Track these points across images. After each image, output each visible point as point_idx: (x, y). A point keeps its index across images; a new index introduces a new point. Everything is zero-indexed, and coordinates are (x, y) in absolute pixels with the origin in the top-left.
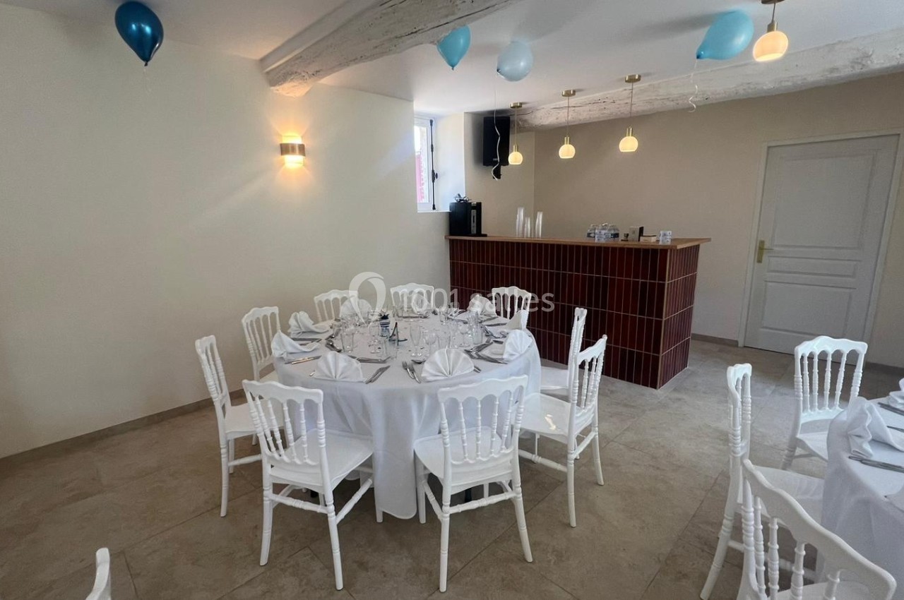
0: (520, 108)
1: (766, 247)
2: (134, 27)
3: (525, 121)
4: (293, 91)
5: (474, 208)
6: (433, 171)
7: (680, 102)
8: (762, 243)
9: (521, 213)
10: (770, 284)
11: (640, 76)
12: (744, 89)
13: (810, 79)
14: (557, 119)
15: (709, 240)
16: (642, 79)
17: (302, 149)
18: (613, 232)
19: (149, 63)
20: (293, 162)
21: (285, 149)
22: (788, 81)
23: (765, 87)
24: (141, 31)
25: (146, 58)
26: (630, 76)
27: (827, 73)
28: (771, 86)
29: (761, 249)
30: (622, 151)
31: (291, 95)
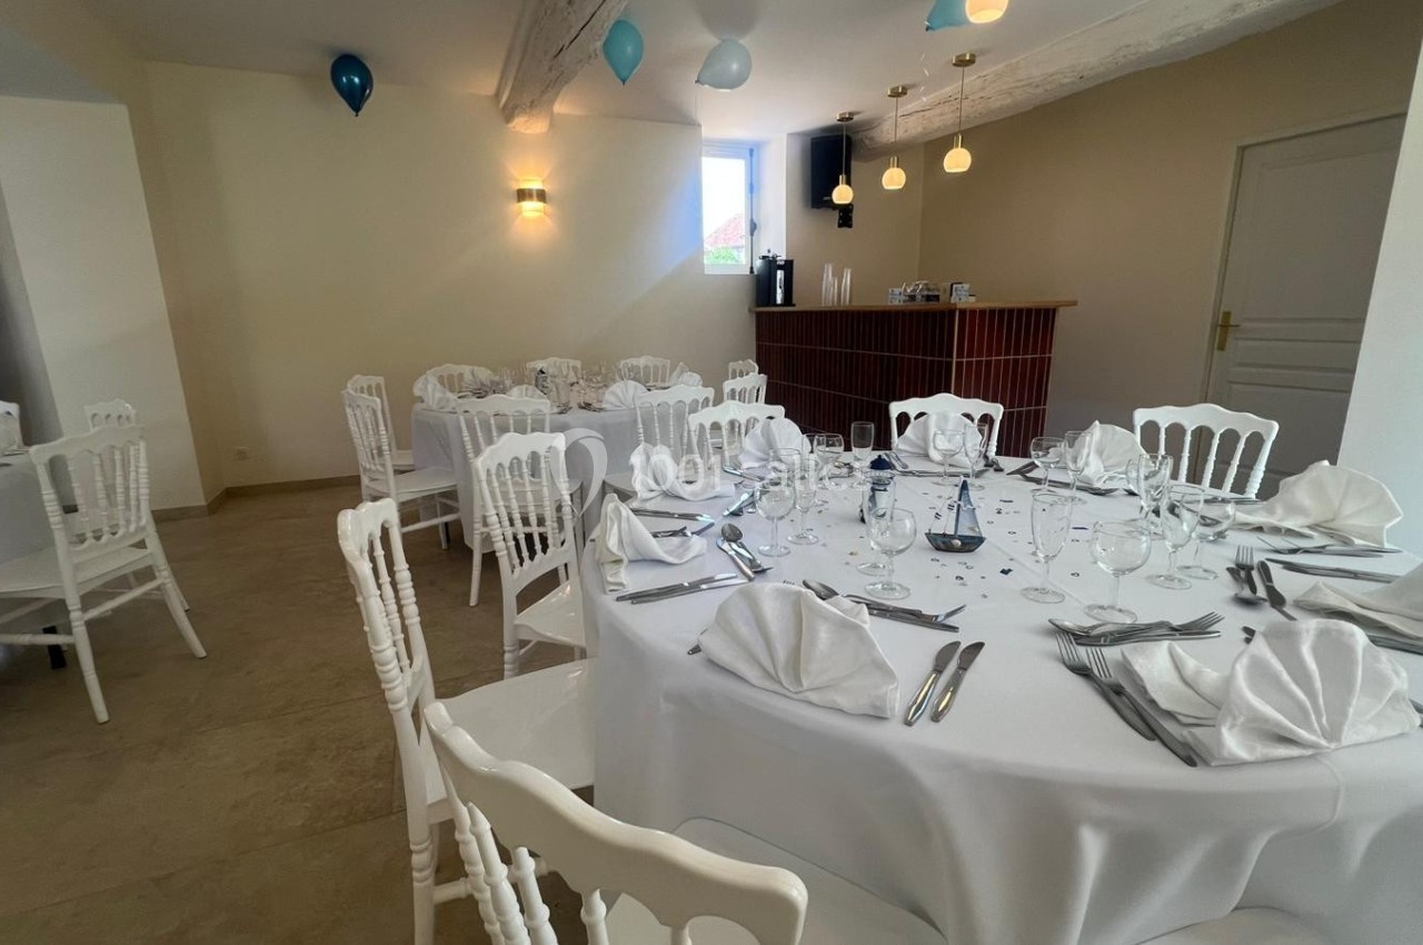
0: (851, 122)
1: (1232, 323)
2: (344, 79)
3: (872, 139)
4: (529, 127)
5: (780, 267)
6: (752, 220)
7: (1048, 87)
8: (1227, 315)
9: (829, 270)
10: (1235, 387)
11: (972, 56)
12: (1124, 56)
13: (1207, 27)
14: (906, 131)
15: (1074, 303)
16: (978, 60)
17: (542, 196)
18: (926, 293)
19: (360, 113)
20: (531, 208)
21: (523, 195)
22: (1178, 35)
23: (1150, 50)
24: (351, 81)
25: (357, 108)
26: (957, 57)
27: (1229, 14)
28: (1155, 46)
29: (1224, 327)
30: (947, 171)
31: (528, 132)
